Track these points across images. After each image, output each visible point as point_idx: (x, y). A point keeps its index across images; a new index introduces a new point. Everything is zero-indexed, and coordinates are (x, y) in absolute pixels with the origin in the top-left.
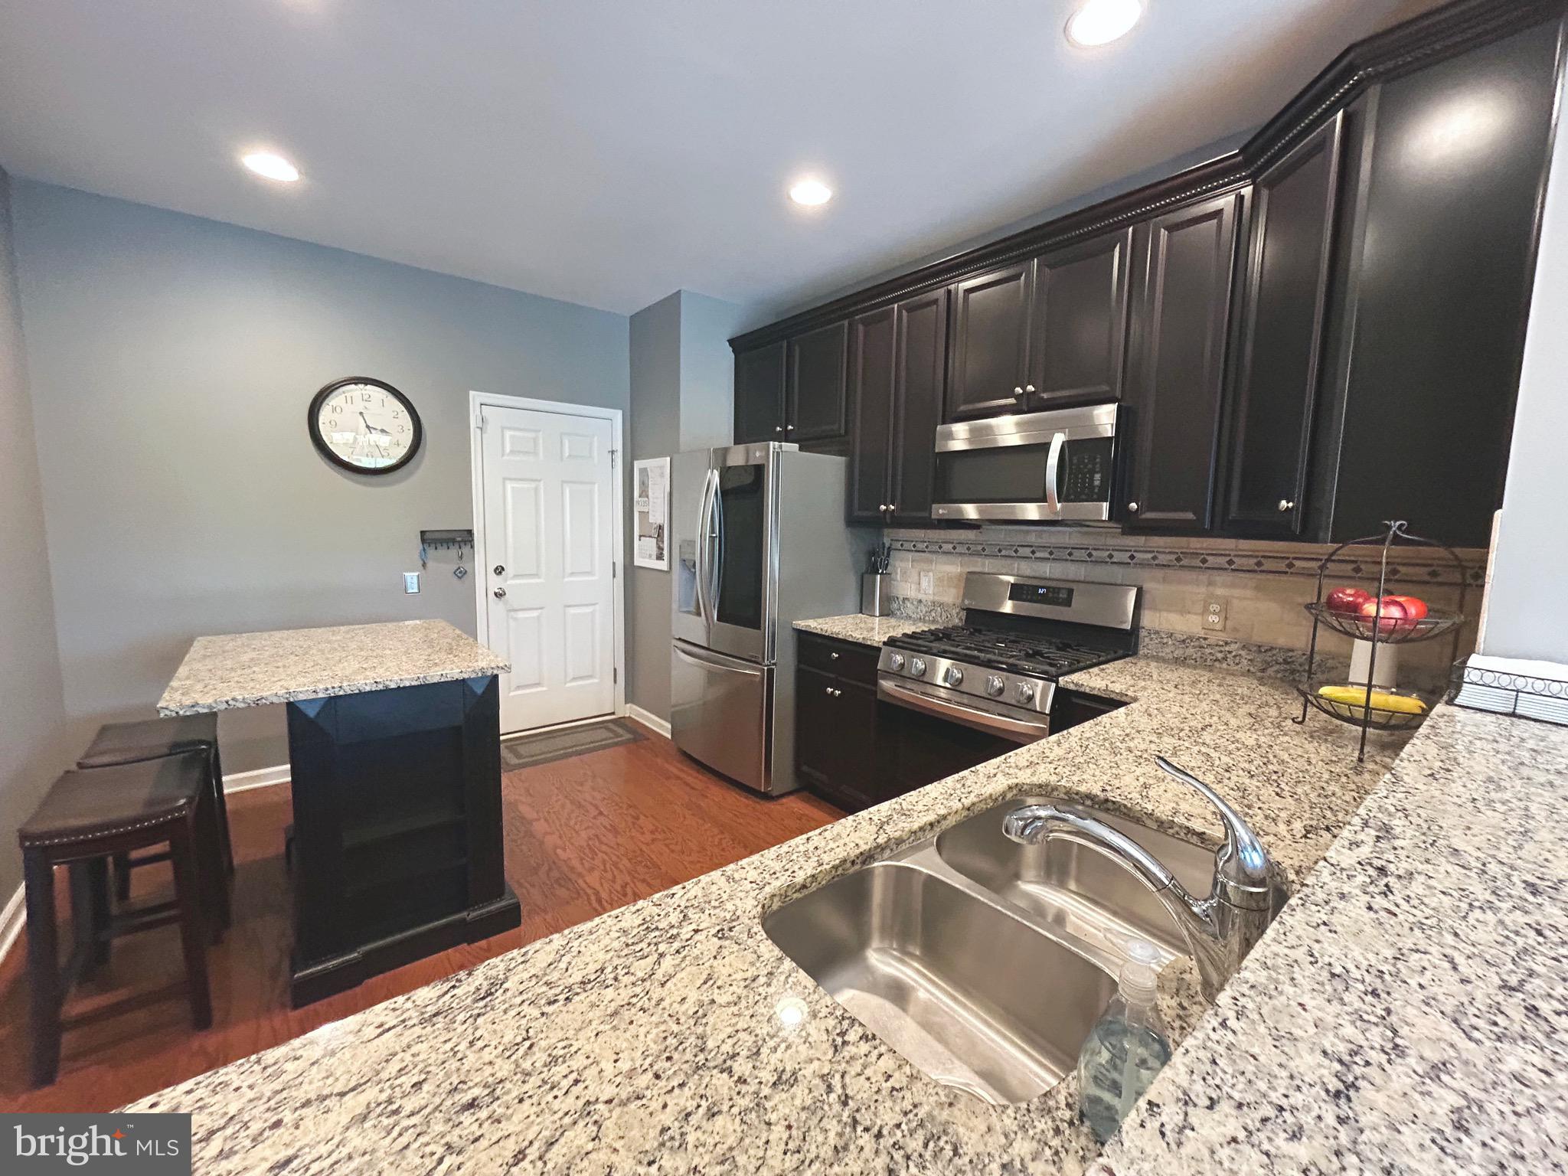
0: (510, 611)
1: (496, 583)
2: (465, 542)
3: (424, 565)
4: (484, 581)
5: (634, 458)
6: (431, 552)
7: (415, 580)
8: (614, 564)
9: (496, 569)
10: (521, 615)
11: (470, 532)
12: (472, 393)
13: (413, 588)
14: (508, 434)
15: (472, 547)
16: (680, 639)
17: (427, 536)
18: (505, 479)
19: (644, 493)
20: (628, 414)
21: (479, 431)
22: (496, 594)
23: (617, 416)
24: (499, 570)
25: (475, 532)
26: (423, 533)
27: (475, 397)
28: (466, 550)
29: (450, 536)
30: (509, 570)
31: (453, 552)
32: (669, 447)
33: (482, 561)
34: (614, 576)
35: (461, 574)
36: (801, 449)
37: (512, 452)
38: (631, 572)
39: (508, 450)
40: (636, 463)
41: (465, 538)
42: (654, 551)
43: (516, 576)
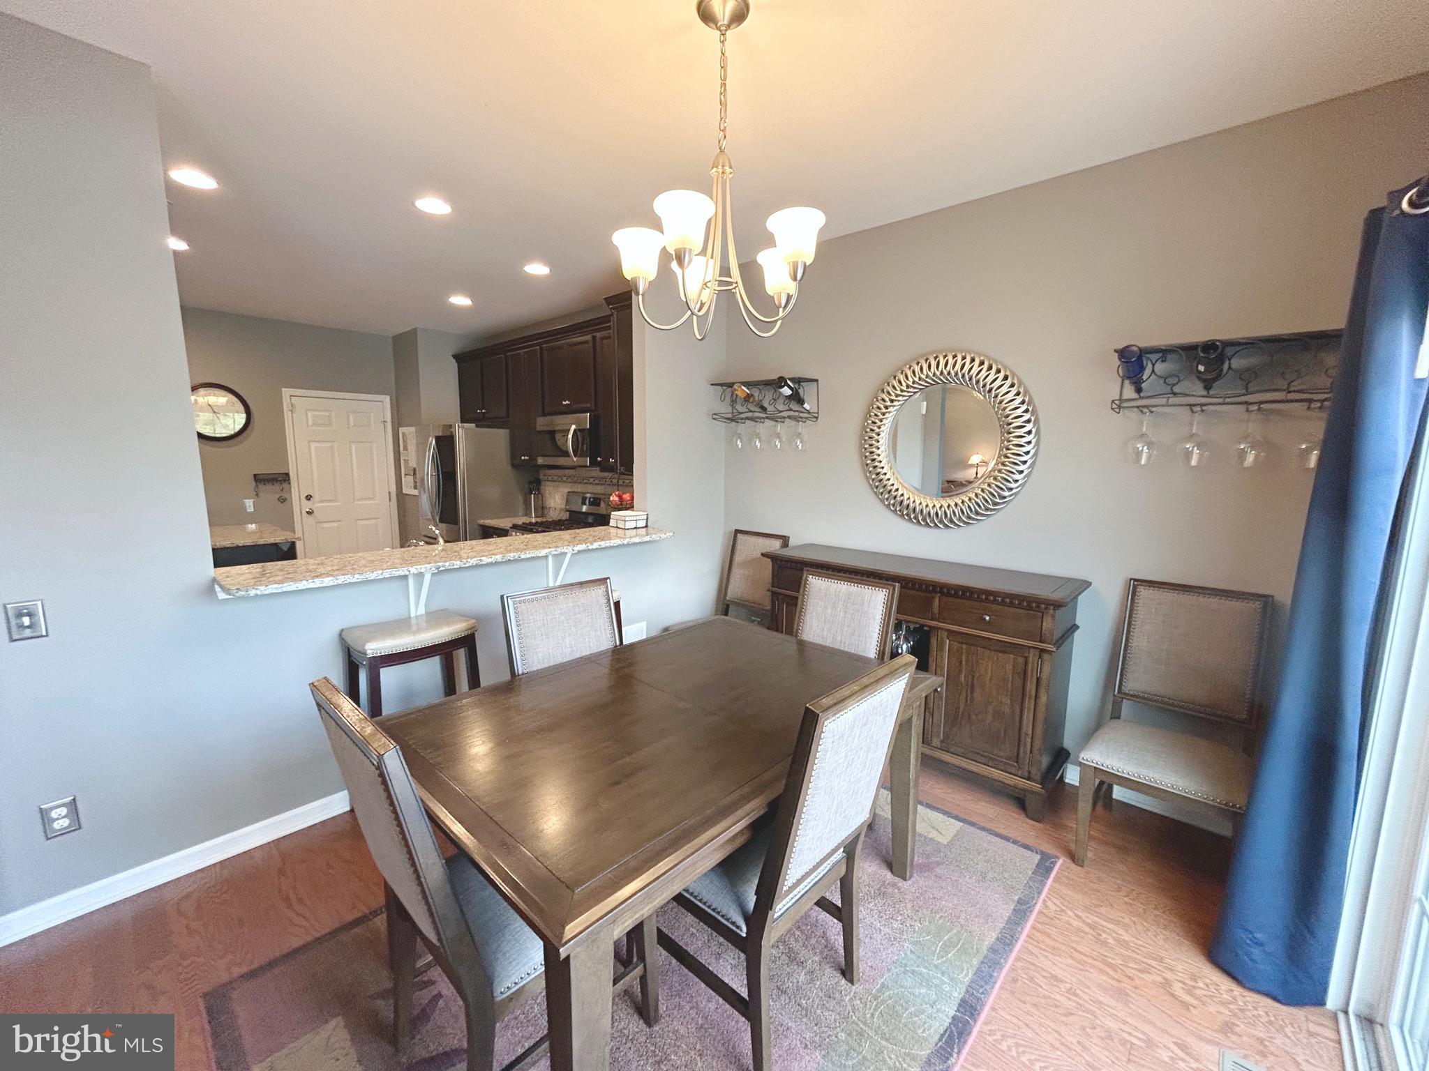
0: (317, 523)
1: (307, 506)
2: (285, 481)
3: (257, 495)
4: (298, 505)
5: (400, 425)
6: (261, 487)
7: (252, 504)
8: (389, 493)
9: (307, 496)
10: (326, 525)
11: (287, 475)
12: (283, 389)
13: (251, 509)
14: (310, 414)
15: (290, 483)
16: (425, 536)
17: (258, 477)
18: (309, 441)
19: (406, 448)
20: (394, 398)
21: (290, 413)
22: (307, 512)
23: (387, 399)
24: (309, 498)
25: (291, 474)
26: (255, 475)
27: (286, 392)
28: (285, 485)
29: (274, 476)
30: (316, 497)
31: (277, 487)
32: (415, 421)
33: (296, 492)
34: (390, 500)
35: (283, 500)
36: (477, 426)
37: (314, 424)
38: (401, 497)
39: (310, 423)
40: (400, 429)
41: (286, 478)
42: (412, 484)
43: (321, 501)
